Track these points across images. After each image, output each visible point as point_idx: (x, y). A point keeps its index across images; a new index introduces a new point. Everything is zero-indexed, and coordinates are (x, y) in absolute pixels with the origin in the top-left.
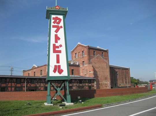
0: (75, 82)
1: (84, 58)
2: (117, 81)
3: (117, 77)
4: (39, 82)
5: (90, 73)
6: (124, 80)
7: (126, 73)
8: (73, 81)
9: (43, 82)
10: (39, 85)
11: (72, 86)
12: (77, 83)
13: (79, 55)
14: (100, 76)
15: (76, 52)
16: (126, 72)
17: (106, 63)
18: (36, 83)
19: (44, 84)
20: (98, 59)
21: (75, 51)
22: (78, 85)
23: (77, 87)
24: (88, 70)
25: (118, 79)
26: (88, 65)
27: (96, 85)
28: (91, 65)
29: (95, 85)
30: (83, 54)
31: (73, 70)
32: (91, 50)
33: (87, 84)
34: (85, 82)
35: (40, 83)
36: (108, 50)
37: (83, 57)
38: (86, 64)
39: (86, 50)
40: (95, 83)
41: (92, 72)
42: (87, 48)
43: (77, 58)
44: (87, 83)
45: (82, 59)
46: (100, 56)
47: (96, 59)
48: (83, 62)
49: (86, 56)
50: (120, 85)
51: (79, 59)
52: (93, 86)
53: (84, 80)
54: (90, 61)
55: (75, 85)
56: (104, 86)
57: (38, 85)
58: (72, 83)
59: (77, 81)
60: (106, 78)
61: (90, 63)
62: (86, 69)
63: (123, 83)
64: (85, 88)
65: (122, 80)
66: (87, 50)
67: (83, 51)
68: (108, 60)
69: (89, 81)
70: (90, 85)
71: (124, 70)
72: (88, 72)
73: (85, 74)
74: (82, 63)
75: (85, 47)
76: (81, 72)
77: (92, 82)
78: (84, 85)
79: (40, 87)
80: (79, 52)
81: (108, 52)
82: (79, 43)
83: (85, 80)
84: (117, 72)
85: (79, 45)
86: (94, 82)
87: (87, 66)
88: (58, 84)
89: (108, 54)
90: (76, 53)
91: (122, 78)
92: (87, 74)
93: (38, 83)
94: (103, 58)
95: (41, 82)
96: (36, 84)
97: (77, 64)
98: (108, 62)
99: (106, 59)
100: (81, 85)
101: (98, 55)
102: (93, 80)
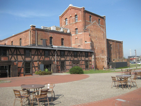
0: (68, 55)
1: (78, 24)
2: (111, 55)
3: (111, 51)
4: (15, 53)
5: (86, 44)
6: (118, 54)
7: (119, 47)
8: (66, 53)
9: (22, 54)
10: (15, 58)
11: (64, 61)
12: (72, 56)
13: (71, 20)
14: (97, 49)
15: (66, 17)
16: (119, 45)
17: (103, 32)
18: (10, 54)
19: (23, 57)
20: (95, 27)
21: (64, 16)
22: (72, 59)
23: (71, 62)
24: (83, 39)
25: (112, 53)
26: (83, 33)
27: (94, 60)
28: (87, 33)
29: (92, 60)
30: (76, 19)
31: (62, 39)
32: (87, 14)
33: (83, 59)
34: (81, 55)
35: (17, 55)
36: (105, 17)
37: (76, 23)
38: (80, 32)
39: (80, 14)
40: (93, 57)
41: (89, 42)
42: (82, 11)
43: (67, 24)
44: (83, 56)
45: (75, 25)
46: (97, 23)
47: (93, 27)
48: (76, 29)
49: (81, 21)
50: (114, 60)
51: (71, 25)
52: (91, 61)
53: (79, 53)
54: (85, 28)
55: (68, 58)
56: (100, 60)
57: (13, 58)
58: (65, 56)
59: (72, 53)
60: (103, 51)
61: (85, 30)
62: (79, 38)
63: (117, 57)
64: (81, 63)
65: (116, 54)
66: (83, 14)
67: (76, 15)
68: (105, 30)
69: (85, 54)
70: (87, 59)
71: (118, 43)
72: (84, 42)
73: (79, 44)
74: (74, 30)
75: (80, 10)
76: (73, 42)
77: (89, 55)
78: (80, 59)
79: (17, 62)
80: (71, 17)
81: (105, 19)
82: (70, 5)
83: (81, 52)
84: (111, 45)
85: (70, 8)
86: (91, 56)
87: (81, 34)
88: (45, 57)
89: (105, 22)
90: (66, 19)
91: (116, 52)
92: (82, 45)
93: (12, 55)
94: (100, 26)
95: (18, 53)
96: (10, 57)
97: (68, 32)
98: (105, 31)
99: (103, 27)
100: (76, 59)
101: (94, 22)
102: (91, 52)
